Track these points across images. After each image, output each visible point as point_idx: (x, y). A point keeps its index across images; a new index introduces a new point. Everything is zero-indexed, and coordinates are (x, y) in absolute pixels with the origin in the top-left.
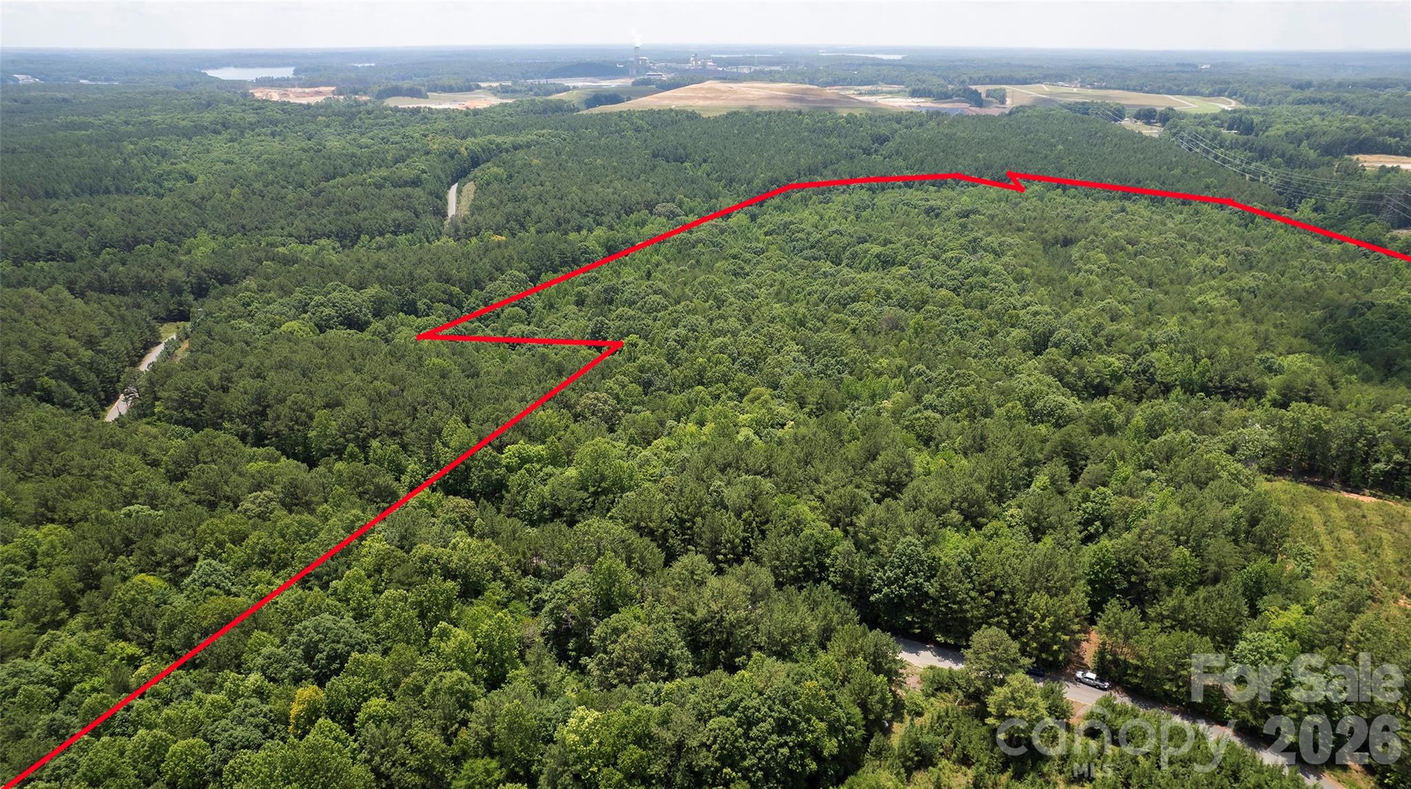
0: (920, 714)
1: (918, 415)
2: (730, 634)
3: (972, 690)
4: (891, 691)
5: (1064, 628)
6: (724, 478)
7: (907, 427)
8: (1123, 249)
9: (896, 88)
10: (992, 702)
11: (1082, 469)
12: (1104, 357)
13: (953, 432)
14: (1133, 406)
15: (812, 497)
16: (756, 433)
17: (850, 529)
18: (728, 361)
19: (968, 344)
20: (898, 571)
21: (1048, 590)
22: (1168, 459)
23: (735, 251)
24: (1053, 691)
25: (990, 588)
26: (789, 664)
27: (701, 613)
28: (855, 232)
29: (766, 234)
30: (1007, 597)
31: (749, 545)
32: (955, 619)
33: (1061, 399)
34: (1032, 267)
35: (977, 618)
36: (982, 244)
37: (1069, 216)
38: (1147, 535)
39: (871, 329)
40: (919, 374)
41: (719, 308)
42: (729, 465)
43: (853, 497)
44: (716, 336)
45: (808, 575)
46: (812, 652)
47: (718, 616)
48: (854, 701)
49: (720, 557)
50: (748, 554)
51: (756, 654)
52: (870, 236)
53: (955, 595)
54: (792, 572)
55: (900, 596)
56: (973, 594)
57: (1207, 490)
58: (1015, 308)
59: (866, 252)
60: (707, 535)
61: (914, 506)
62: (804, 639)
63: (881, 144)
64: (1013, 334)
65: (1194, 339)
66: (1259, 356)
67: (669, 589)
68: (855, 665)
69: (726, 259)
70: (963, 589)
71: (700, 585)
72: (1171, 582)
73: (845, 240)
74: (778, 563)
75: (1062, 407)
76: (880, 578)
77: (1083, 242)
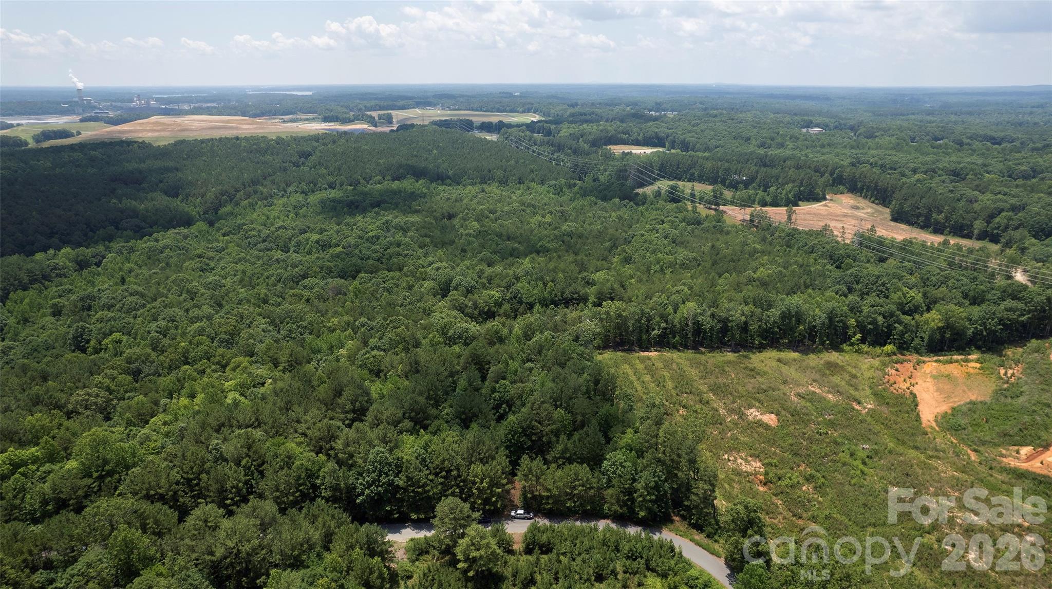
0: (410, 577)
1: (367, 356)
2: (249, 562)
3: (443, 547)
4: (385, 566)
5: (496, 484)
6: (220, 436)
7: (361, 366)
8: (487, 217)
9: (311, 116)
10: (459, 551)
11: (488, 371)
12: (488, 292)
13: (395, 363)
14: (512, 322)
15: (297, 435)
16: (242, 395)
17: (331, 452)
18: (207, 342)
19: (395, 297)
20: (373, 475)
21: (481, 460)
22: (540, 352)
23: (199, 251)
24: (498, 530)
25: (442, 470)
26: (302, 572)
27: (219, 552)
28: (297, 226)
29: (224, 235)
30: (454, 473)
31: (251, 485)
32: (423, 499)
33: (465, 325)
34: (429, 236)
35: (437, 494)
36: (393, 224)
37: (449, 199)
38: (536, 406)
39: (320, 297)
40: (363, 325)
41: (192, 299)
42: (223, 425)
43: (329, 428)
44: (193, 323)
45: (305, 496)
46: (319, 556)
47: (235, 551)
48: (359, 583)
49: (228, 502)
50: (252, 493)
51: (273, 572)
52: (309, 228)
53: (419, 481)
54: (291, 498)
55: (378, 494)
56: (431, 477)
57: (567, 368)
58: (423, 267)
59: (308, 240)
60: (214, 487)
61: (376, 424)
62: (311, 548)
63: (306, 158)
64: (425, 285)
65: (541, 270)
66: (580, 276)
67: (187, 541)
68: (354, 556)
69: (193, 259)
70: (422, 476)
71: (214, 530)
72: (557, 434)
73: (290, 232)
74: (278, 494)
75: (467, 330)
76: (361, 484)
77: (461, 215)
